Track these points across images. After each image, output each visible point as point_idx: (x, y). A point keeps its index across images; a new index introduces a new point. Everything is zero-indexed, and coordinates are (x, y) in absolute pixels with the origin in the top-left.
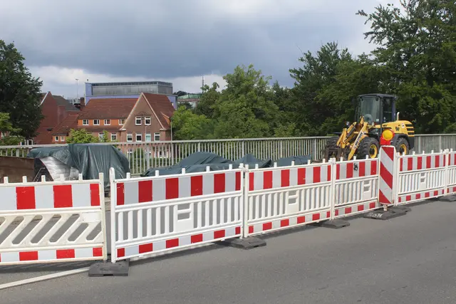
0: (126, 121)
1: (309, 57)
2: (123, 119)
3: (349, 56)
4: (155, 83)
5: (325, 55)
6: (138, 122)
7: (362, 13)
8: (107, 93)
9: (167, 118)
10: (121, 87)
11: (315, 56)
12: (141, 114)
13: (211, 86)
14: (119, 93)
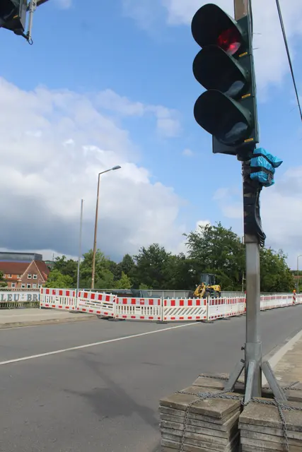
0: (22, 276)
1: (144, 250)
2: (20, 275)
3: (164, 251)
4: (33, 254)
5: (152, 249)
6: (29, 277)
7: (185, 235)
8: (4, 258)
9: (46, 276)
10: (11, 255)
11: (147, 249)
12: (32, 272)
13: (61, 258)
14: (17, 259)
